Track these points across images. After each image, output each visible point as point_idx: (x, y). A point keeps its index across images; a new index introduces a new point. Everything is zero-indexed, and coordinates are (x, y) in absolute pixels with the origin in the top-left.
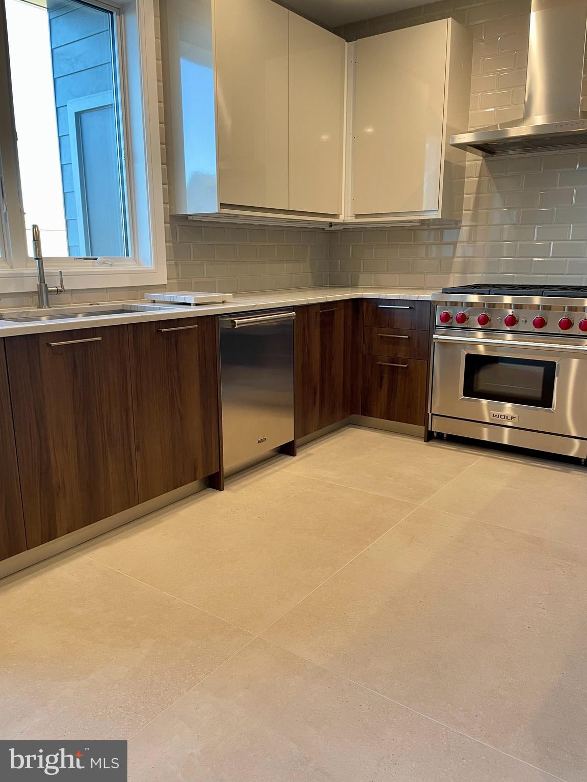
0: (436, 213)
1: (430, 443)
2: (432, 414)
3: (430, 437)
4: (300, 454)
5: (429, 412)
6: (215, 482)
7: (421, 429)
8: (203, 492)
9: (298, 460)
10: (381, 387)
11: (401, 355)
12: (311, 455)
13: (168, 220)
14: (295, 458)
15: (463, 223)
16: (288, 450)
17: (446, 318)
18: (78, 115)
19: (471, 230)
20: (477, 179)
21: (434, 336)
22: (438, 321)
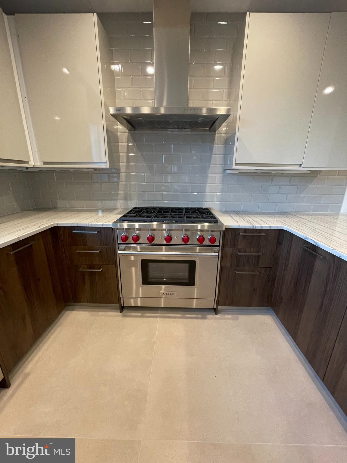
0: (106, 164)
2: (123, 297)
7: (118, 305)
10: (84, 284)
11: (96, 263)
15: (122, 170)
17: (125, 239)
19: (126, 175)
20: (126, 144)
21: (119, 252)
22: (120, 241)
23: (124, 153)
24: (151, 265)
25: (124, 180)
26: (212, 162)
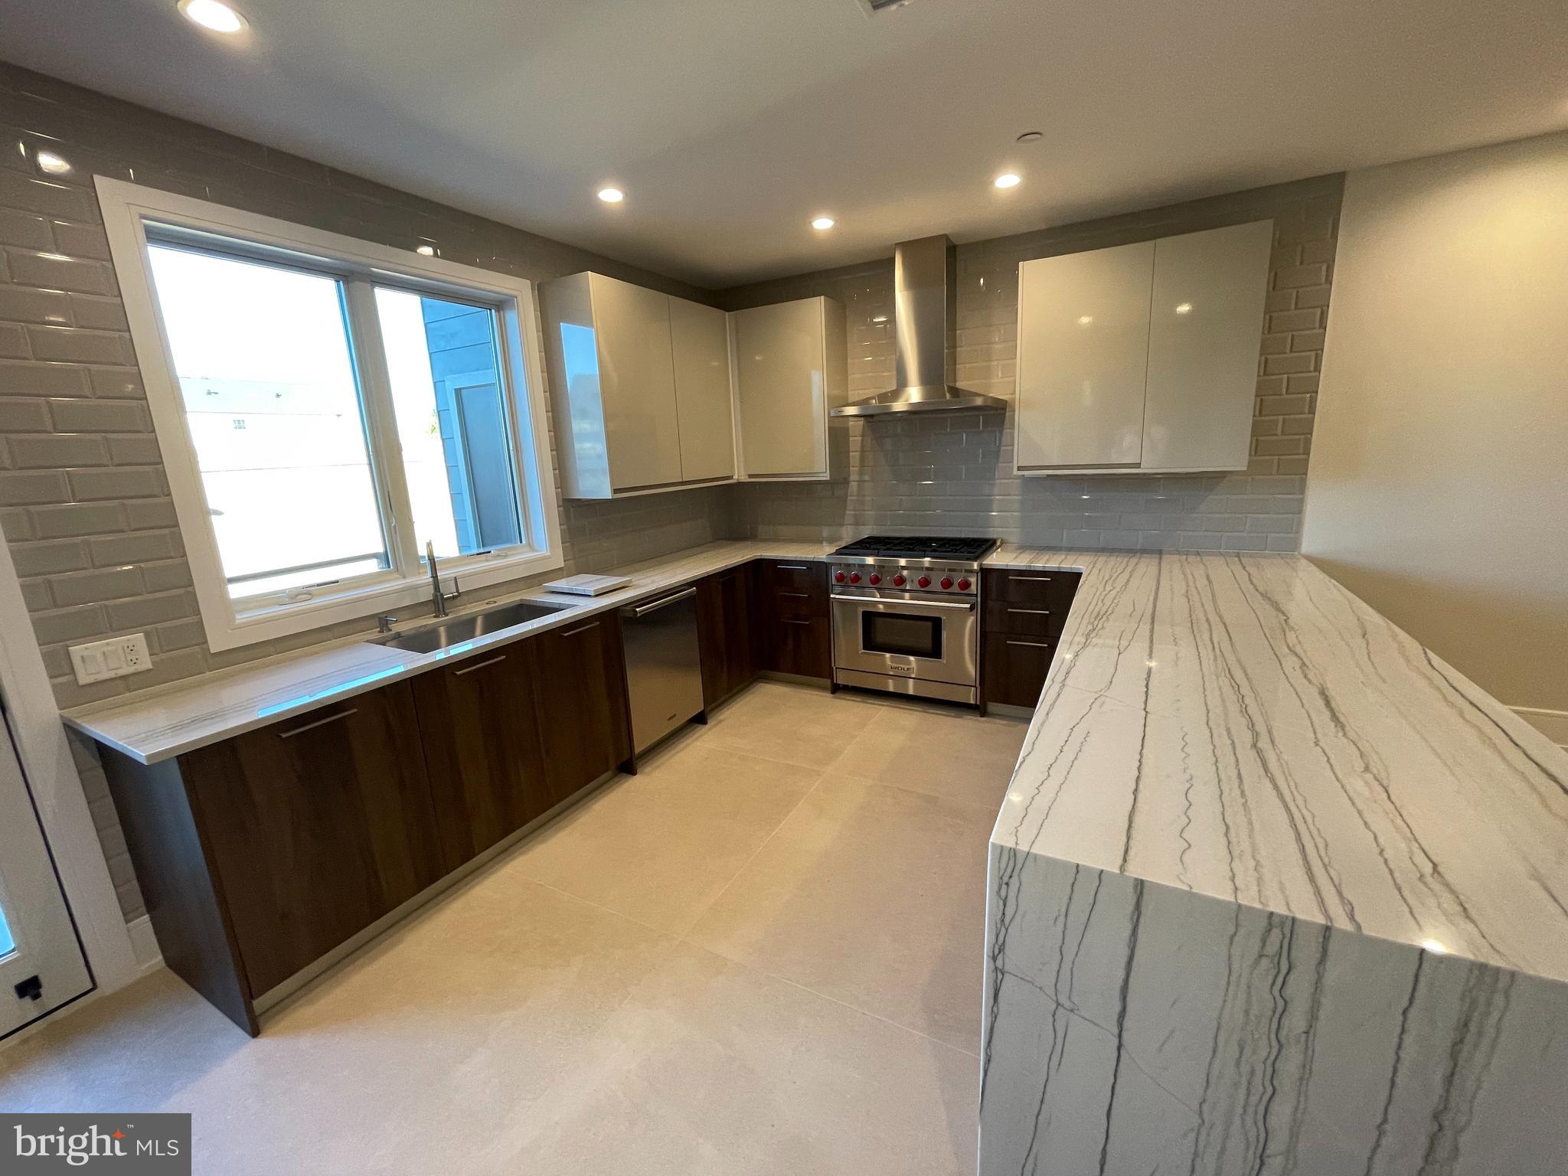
0: (825, 475)
1: (837, 695)
2: (837, 668)
3: (836, 689)
4: (711, 723)
5: (833, 664)
6: (628, 767)
7: (827, 682)
8: (615, 779)
9: (710, 729)
10: (786, 642)
11: (803, 613)
12: (721, 721)
13: (561, 503)
14: (708, 726)
15: (851, 479)
16: (700, 719)
17: (841, 578)
18: (458, 392)
19: (858, 484)
20: (861, 438)
21: (832, 596)
22: (834, 581)
23: (856, 452)
24: (879, 621)
25: (855, 494)
26: (1001, 460)
